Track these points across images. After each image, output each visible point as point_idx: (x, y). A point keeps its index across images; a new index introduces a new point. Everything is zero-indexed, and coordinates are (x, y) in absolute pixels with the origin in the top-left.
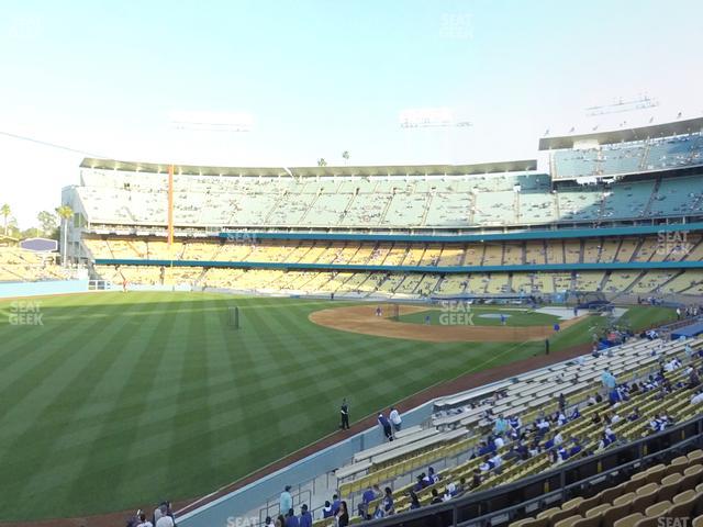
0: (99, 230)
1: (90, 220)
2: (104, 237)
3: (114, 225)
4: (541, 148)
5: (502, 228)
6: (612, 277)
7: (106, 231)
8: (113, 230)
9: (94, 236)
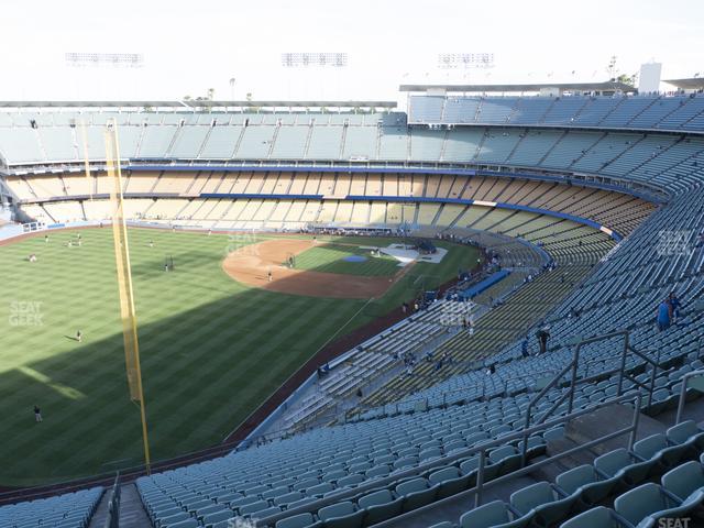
0: (18, 172)
1: (9, 164)
2: (23, 177)
3: (31, 166)
4: (401, 90)
5: (366, 163)
6: (446, 208)
7: (25, 172)
8: (30, 170)
9: (13, 177)
